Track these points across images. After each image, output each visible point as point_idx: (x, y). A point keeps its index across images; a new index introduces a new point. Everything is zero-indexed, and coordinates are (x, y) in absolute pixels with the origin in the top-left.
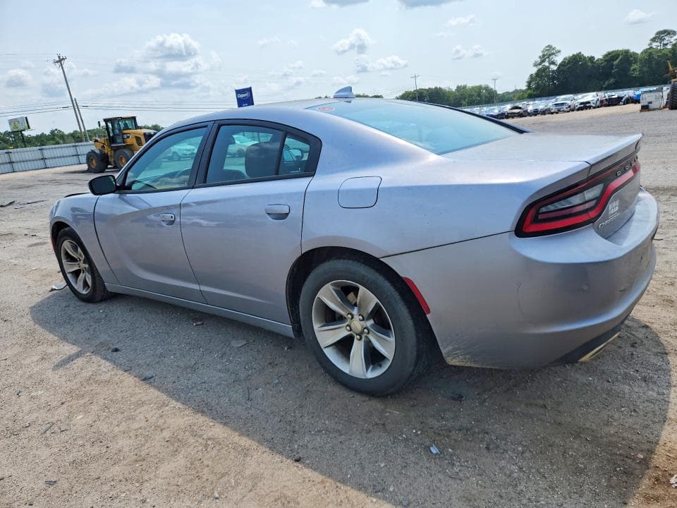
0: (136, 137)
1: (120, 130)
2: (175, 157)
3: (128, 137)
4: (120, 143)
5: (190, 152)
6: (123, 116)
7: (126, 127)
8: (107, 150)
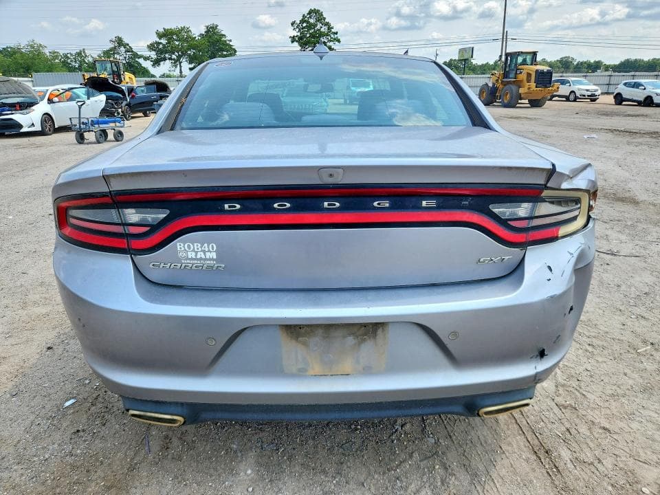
0: (528, 73)
1: (516, 65)
2: (572, 97)
3: (521, 73)
4: (512, 78)
5: (589, 93)
6: (523, 51)
7: (524, 63)
8: (499, 85)
